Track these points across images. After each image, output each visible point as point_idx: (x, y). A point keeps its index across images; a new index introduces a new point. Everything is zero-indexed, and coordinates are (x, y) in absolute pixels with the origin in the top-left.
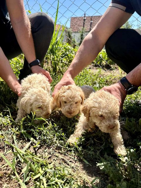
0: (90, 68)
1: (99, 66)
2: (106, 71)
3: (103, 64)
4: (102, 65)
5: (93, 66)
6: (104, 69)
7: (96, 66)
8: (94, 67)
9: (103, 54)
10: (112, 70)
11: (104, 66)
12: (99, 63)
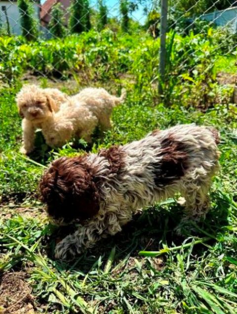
0: (26, 79)
1: (40, 74)
2: (55, 82)
3: (49, 69)
4: (47, 71)
5: (31, 74)
6: (52, 80)
7: (36, 74)
8: (34, 77)
9: (44, 50)
10: (64, 80)
11: (50, 73)
12: (40, 68)
